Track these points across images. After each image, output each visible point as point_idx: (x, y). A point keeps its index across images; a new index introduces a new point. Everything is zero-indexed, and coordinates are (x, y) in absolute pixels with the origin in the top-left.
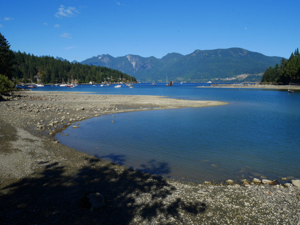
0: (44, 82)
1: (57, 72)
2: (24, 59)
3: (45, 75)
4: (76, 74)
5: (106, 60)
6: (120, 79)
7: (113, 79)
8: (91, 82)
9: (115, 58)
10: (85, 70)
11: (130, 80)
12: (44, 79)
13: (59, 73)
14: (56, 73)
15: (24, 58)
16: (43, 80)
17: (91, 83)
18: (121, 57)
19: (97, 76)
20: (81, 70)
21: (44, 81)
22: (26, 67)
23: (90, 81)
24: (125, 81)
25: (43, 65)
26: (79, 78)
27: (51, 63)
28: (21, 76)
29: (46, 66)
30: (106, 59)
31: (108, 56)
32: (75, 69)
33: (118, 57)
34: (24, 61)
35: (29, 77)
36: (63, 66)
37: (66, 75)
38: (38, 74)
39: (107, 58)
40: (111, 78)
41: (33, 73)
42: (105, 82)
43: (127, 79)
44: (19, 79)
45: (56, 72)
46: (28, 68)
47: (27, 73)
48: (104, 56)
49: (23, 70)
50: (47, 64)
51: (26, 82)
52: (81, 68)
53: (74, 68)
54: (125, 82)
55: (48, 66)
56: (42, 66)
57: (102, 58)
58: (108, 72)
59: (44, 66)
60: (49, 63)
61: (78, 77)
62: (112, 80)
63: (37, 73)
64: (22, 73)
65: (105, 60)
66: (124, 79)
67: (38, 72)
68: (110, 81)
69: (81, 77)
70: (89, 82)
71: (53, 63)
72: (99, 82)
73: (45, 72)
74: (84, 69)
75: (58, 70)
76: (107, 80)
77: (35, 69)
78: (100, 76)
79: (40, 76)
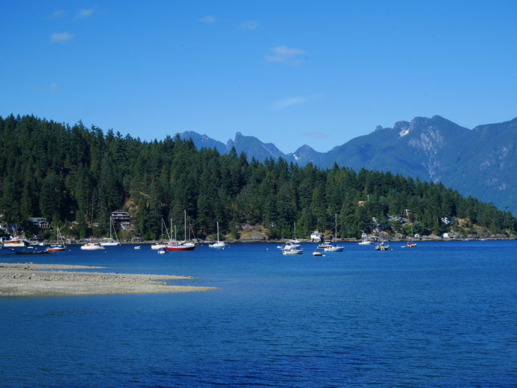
0: (144, 233)
1: (192, 198)
2: (87, 151)
3: (148, 210)
4: (263, 203)
5: (427, 142)
6: (445, 221)
7: (413, 219)
8: (316, 232)
9: (469, 130)
10: (303, 185)
11: (487, 225)
12: (146, 221)
13: (199, 201)
14: (190, 201)
15: (88, 148)
16: (141, 225)
17: (315, 236)
18: (494, 128)
19: (345, 209)
20: (286, 188)
21: (145, 229)
22: (87, 179)
23: (314, 229)
24: (466, 229)
25: (148, 172)
26: (273, 219)
27: (177, 163)
28: (72, 212)
29: (158, 176)
30: (429, 136)
31: (440, 123)
32: (262, 185)
33: (481, 127)
34: (86, 161)
35: (95, 217)
36: (219, 175)
37: (223, 208)
38: (129, 203)
39: (434, 131)
40: (404, 216)
41: (112, 201)
42: (377, 235)
43: (474, 221)
44: (61, 221)
45: (189, 197)
46: (94, 183)
47: (90, 200)
48: (421, 124)
49: (77, 193)
50: (160, 166)
51: (82, 232)
52: (287, 178)
53: (259, 181)
54: (463, 232)
55: (164, 176)
56: (146, 174)
57: (415, 134)
58: (394, 191)
59: (152, 175)
60: (170, 163)
61: (266, 215)
62: (408, 223)
63: (123, 202)
64: (75, 203)
65: (427, 140)
66: (461, 221)
67: (129, 196)
68: (400, 231)
69: (278, 214)
70: (309, 234)
71: (184, 164)
72: (349, 232)
73: (151, 198)
74: (298, 183)
75: (195, 191)
76: (386, 227)
77: (119, 186)
78: (357, 211)
79: (134, 211)
